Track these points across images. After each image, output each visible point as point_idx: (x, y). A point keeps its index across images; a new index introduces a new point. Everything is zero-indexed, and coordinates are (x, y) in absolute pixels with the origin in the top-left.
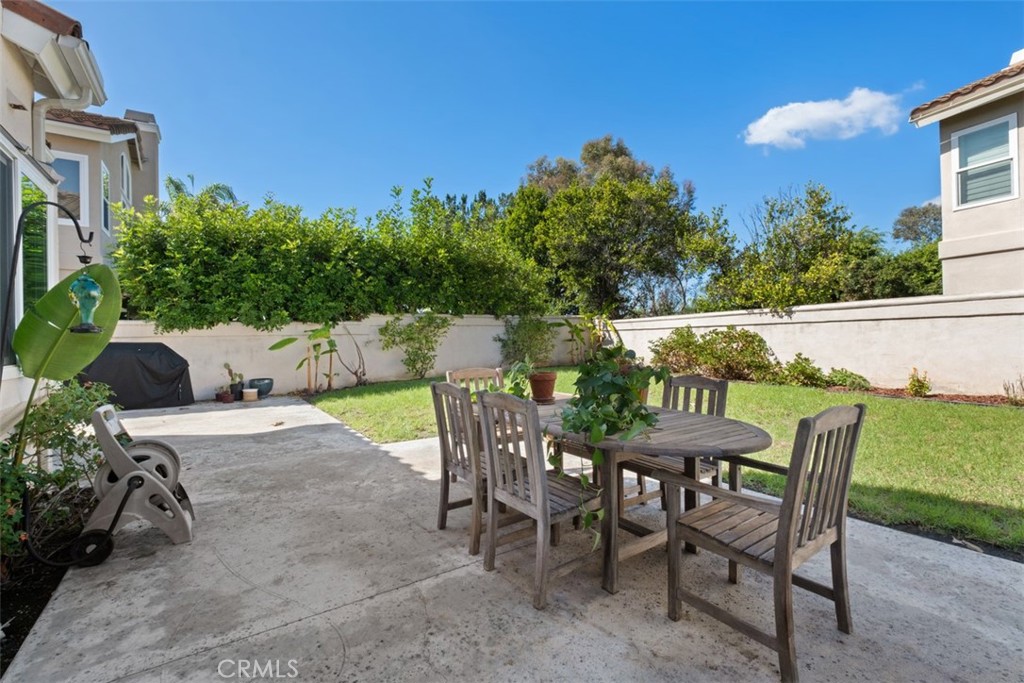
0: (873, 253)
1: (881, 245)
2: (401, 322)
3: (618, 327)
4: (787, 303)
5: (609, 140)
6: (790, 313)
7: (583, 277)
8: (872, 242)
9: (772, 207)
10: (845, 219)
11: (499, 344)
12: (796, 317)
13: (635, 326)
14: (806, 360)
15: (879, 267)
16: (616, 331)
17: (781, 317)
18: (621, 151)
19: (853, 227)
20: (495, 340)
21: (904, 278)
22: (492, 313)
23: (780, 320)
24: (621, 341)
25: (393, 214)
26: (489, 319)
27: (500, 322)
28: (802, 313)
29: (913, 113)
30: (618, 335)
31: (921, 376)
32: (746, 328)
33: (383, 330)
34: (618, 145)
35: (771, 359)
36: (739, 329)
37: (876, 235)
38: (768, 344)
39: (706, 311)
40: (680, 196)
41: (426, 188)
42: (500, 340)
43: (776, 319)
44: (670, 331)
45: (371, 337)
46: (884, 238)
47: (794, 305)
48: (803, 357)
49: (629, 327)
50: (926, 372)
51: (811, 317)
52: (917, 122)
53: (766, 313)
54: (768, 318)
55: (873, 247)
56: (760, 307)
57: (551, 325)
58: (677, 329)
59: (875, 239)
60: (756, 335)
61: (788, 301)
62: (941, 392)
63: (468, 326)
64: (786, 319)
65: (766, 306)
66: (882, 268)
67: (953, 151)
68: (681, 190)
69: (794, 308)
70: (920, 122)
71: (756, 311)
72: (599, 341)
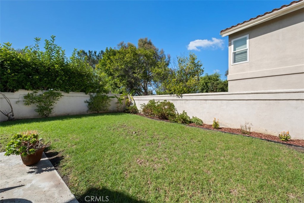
0: (217, 80)
1: (220, 78)
2: (37, 94)
3: (135, 99)
4: (181, 93)
5: (147, 39)
6: (182, 96)
7: (123, 80)
8: (218, 77)
9: (180, 59)
10: (201, 65)
11: (87, 104)
12: (184, 98)
13: (139, 99)
14: (186, 113)
15: (218, 84)
16: (134, 100)
17: (179, 98)
18: (150, 43)
19: (204, 68)
20: (85, 102)
21: (224, 87)
22: (85, 92)
23: (179, 99)
24: (135, 104)
25: (34, 48)
26: (83, 94)
27: (88, 95)
28: (186, 96)
29: (221, 32)
30: (135, 102)
31: (217, 121)
32: (170, 101)
33: (26, 97)
34: (149, 41)
35: (176, 112)
36: (168, 101)
37: (219, 75)
38: (176, 107)
39: (159, 95)
40: (166, 59)
41: (52, 40)
42: (87, 102)
43: (178, 98)
44: (149, 101)
45: (20, 99)
46: (221, 76)
47: (183, 93)
48: (185, 112)
49: (137, 99)
50: (218, 120)
51: (188, 98)
52: (222, 35)
53: (175, 96)
54: (176, 98)
55: (218, 78)
56: (173, 94)
57: (110, 97)
58: (151, 100)
59: (218, 76)
60: (172, 104)
61: (181, 92)
62: (224, 127)
63: (72, 96)
64: (181, 98)
65: (175, 94)
66: (219, 84)
67: (232, 45)
68: (167, 57)
69: (183, 95)
70: (223, 35)
71: (172, 95)
72: (129, 103)
